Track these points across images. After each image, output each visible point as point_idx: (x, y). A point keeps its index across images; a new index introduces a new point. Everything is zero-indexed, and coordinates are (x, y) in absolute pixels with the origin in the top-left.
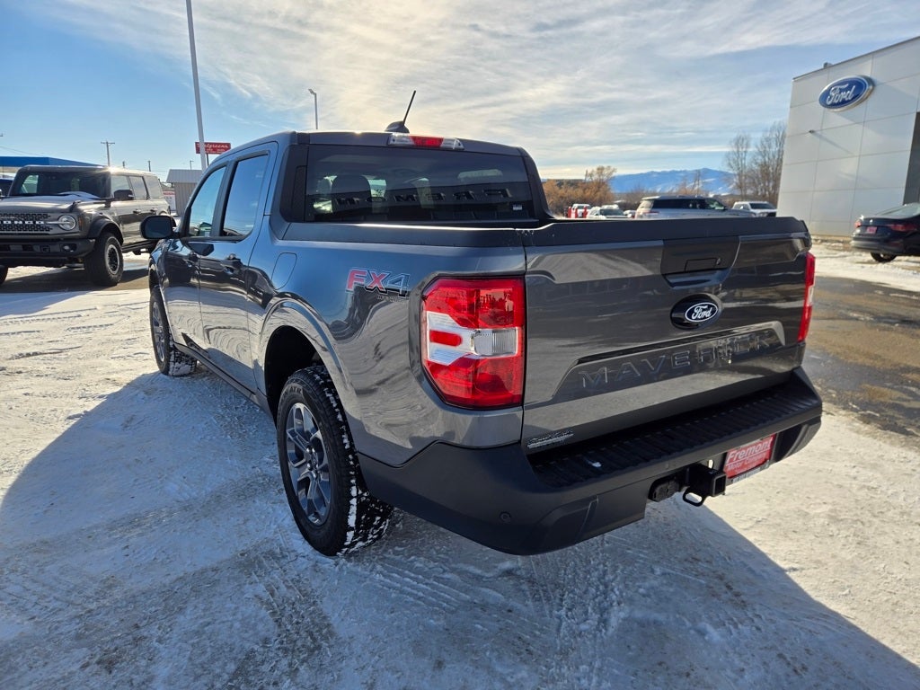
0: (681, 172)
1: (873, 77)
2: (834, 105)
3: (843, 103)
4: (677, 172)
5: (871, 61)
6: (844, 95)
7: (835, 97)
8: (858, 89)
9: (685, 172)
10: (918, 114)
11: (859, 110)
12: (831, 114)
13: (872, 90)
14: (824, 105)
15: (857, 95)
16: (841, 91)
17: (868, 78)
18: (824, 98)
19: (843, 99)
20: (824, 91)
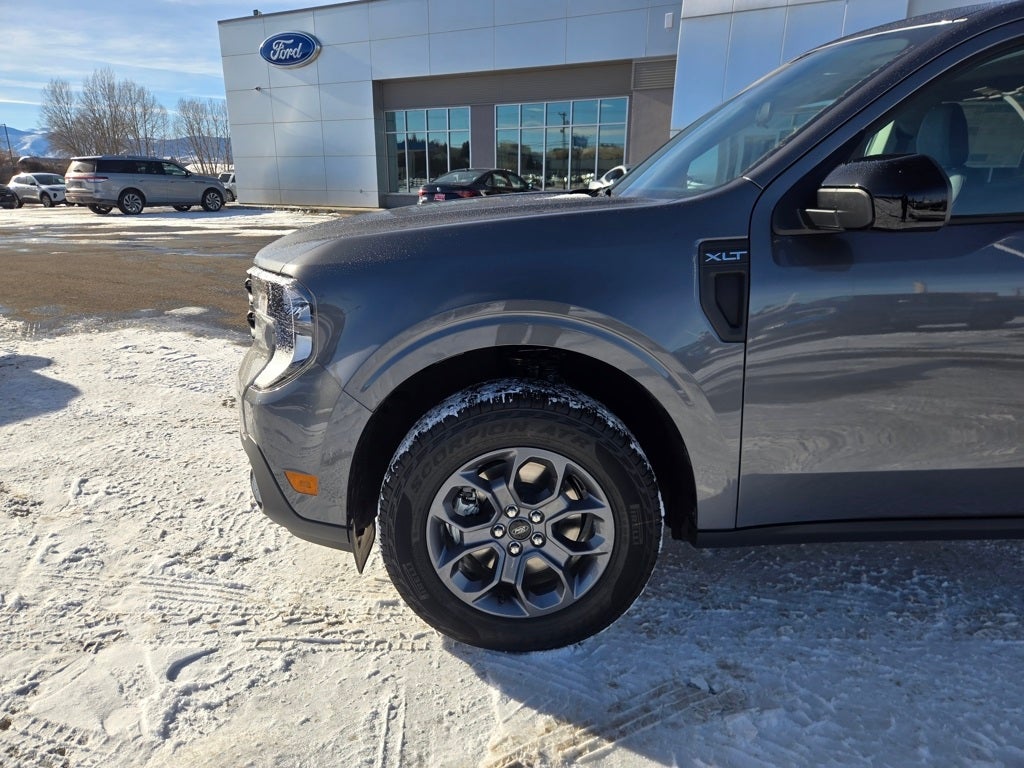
1: (318, 37)
2: (279, 61)
3: (291, 60)
5: (312, 19)
6: (289, 52)
7: (279, 50)
8: (300, 49)
10: (374, 82)
11: (310, 71)
12: (278, 71)
13: (319, 52)
14: (269, 59)
15: (305, 55)
16: (287, 46)
17: (314, 38)
18: (267, 51)
19: (291, 57)
20: (261, 45)
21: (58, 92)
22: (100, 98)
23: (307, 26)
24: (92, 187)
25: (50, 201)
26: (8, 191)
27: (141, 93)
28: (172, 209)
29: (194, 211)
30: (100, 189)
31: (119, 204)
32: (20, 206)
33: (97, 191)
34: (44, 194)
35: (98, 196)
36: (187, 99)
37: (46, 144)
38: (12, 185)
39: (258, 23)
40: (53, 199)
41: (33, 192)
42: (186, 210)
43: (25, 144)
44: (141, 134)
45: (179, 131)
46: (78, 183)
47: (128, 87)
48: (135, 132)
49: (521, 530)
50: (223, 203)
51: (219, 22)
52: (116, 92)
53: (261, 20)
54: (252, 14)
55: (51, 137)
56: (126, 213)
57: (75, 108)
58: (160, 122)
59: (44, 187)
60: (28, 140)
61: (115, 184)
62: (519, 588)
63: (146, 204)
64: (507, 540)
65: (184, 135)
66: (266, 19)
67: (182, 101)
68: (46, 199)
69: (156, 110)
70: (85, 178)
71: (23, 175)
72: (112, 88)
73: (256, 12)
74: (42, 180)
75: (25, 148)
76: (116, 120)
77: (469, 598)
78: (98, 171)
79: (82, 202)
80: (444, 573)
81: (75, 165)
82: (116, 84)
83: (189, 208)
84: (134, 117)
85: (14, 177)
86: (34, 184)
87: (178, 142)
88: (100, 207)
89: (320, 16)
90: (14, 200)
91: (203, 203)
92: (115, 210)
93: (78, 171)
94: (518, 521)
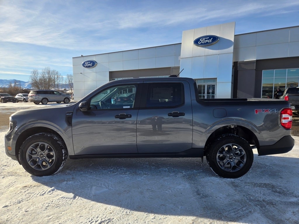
0: (4, 80)
1: (96, 61)
2: (86, 67)
3: (89, 67)
4: (3, 80)
5: (95, 57)
6: (89, 65)
7: (87, 64)
8: (92, 64)
9: (6, 80)
10: (109, 72)
11: (94, 69)
12: (86, 69)
13: (97, 64)
14: (84, 66)
15: (93, 65)
16: (88, 63)
17: (95, 61)
18: (84, 65)
19: (89, 66)
20: (83, 63)
21: (35, 73)
22: (46, 74)
23: (94, 59)
24: (35, 97)
25: (26, 101)
26: (15, 98)
27: (57, 73)
28: (56, 103)
29: (62, 103)
30: (37, 98)
31: (41, 102)
32: (18, 102)
33: (36, 99)
34: (24, 99)
35: (36, 100)
36: (69, 74)
37: (31, 86)
38: (17, 97)
39: (82, 58)
40: (27, 100)
41: (22, 99)
42: (59, 103)
43: (26, 85)
44: (56, 83)
45: (66, 82)
46: (31, 97)
47: (54, 71)
48: (55, 82)
49: (42, 156)
50: (69, 101)
51: (73, 58)
52: (51, 72)
53: (83, 57)
54: (81, 56)
55: (32, 84)
56: (43, 104)
57: (39, 76)
58: (61, 80)
59: (24, 97)
60: (27, 84)
61: (41, 97)
62: (41, 165)
63: (48, 102)
64: (40, 157)
65: (68, 83)
66: (84, 57)
67: (68, 74)
68: (25, 100)
69: (61, 77)
70: (33, 95)
71: (20, 94)
72: (49, 71)
73: (82, 55)
74: (24, 96)
75: (26, 86)
76: (50, 79)
77: (33, 167)
78: (37, 94)
79: (32, 101)
80: (29, 162)
81: (31, 92)
82: (51, 70)
83: (61, 102)
84: (55, 79)
85: (17, 95)
86: (22, 96)
87: (66, 85)
88: (37, 103)
89: (97, 57)
90: (16, 101)
91: (64, 101)
92: (41, 103)
93: (32, 94)
94: (41, 154)
